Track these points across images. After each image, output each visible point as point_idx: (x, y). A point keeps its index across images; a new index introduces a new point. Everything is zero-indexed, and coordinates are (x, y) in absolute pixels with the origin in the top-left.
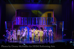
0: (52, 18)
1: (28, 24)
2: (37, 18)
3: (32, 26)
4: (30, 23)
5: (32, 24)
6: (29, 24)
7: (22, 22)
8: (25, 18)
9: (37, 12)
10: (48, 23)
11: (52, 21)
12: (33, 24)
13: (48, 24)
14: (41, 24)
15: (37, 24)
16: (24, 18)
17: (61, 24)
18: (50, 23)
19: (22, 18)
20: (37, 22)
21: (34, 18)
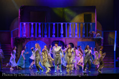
0: (94, 24)
1: (44, 37)
2: (62, 24)
3: (52, 40)
4: (47, 34)
5: (51, 36)
6: (46, 36)
7: (32, 32)
8: (38, 24)
9: (62, 10)
10: (85, 34)
11: (94, 30)
12: (54, 36)
13: (86, 36)
14: (71, 36)
15: (62, 36)
16: (36, 23)
17: (111, 35)
18: (89, 35)
19: (32, 24)
20: (62, 33)
21: (56, 25)
